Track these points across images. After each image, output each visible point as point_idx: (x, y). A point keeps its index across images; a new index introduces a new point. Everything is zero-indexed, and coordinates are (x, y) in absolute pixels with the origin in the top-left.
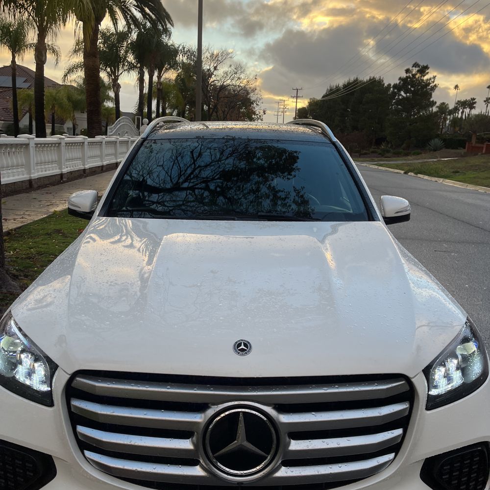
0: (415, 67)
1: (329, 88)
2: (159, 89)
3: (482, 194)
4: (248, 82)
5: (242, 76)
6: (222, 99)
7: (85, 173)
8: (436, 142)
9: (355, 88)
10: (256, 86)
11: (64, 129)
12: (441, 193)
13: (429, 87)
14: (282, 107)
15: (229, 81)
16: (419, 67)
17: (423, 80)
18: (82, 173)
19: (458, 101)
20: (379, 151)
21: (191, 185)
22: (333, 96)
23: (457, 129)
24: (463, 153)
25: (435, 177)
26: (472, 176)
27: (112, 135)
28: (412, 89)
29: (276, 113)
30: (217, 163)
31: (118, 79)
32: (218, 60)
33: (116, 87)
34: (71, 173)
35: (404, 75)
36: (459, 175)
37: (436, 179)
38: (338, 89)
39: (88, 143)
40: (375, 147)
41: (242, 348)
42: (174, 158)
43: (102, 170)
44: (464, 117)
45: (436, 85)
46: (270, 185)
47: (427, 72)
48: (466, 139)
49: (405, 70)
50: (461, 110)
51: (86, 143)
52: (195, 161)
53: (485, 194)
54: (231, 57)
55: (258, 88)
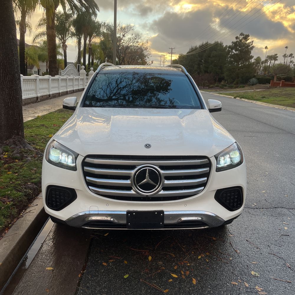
0: (242, 36)
1: (191, 48)
2: (90, 48)
3: (276, 109)
4: (143, 44)
5: (139, 41)
6: (127, 54)
7: (50, 97)
8: (254, 80)
9: (206, 48)
10: (147, 46)
11: (32, 72)
12: (253, 108)
13: (250, 47)
14: (163, 59)
15: (132, 43)
16: (244, 36)
17: (246, 43)
18: (48, 97)
19: (268, 56)
20: (220, 85)
21: (116, 97)
22: (194, 53)
23: (267, 72)
24: (268, 87)
25: (251, 100)
26: (273, 99)
27: (64, 75)
28: (240, 49)
29: (159, 63)
30: (129, 85)
31: (65, 42)
32: (125, 31)
33: (65, 47)
34: (42, 96)
35: (235, 40)
36: (265, 99)
37: (252, 101)
38: (196, 48)
39: (52, 79)
40: (218, 83)
41: (148, 146)
42: (107, 84)
43: (59, 95)
44: (271, 65)
45: (253, 46)
46: (157, 97)
47: (248, 38)
48: (271, 78)
49: (236, 37)
50: (269, 61)
51: (50, 80)
52: (118, 85)
53: (278, 109)
54: (133, 30)
55: (149, 48)
